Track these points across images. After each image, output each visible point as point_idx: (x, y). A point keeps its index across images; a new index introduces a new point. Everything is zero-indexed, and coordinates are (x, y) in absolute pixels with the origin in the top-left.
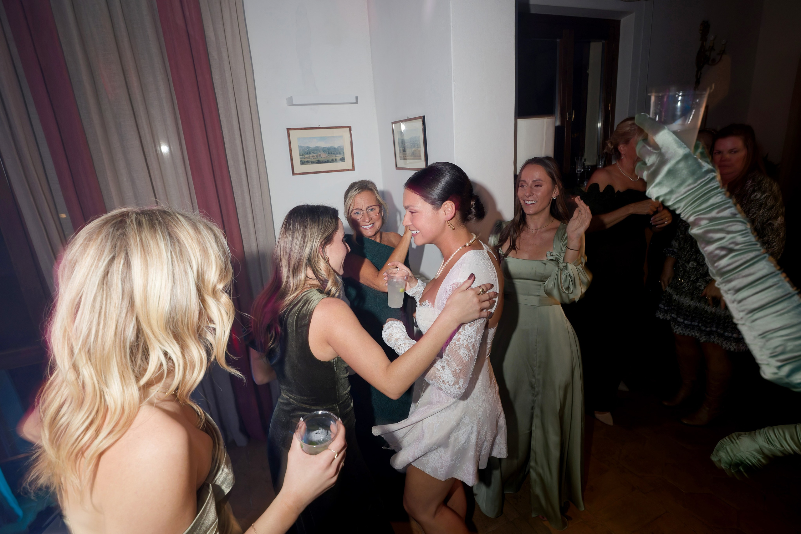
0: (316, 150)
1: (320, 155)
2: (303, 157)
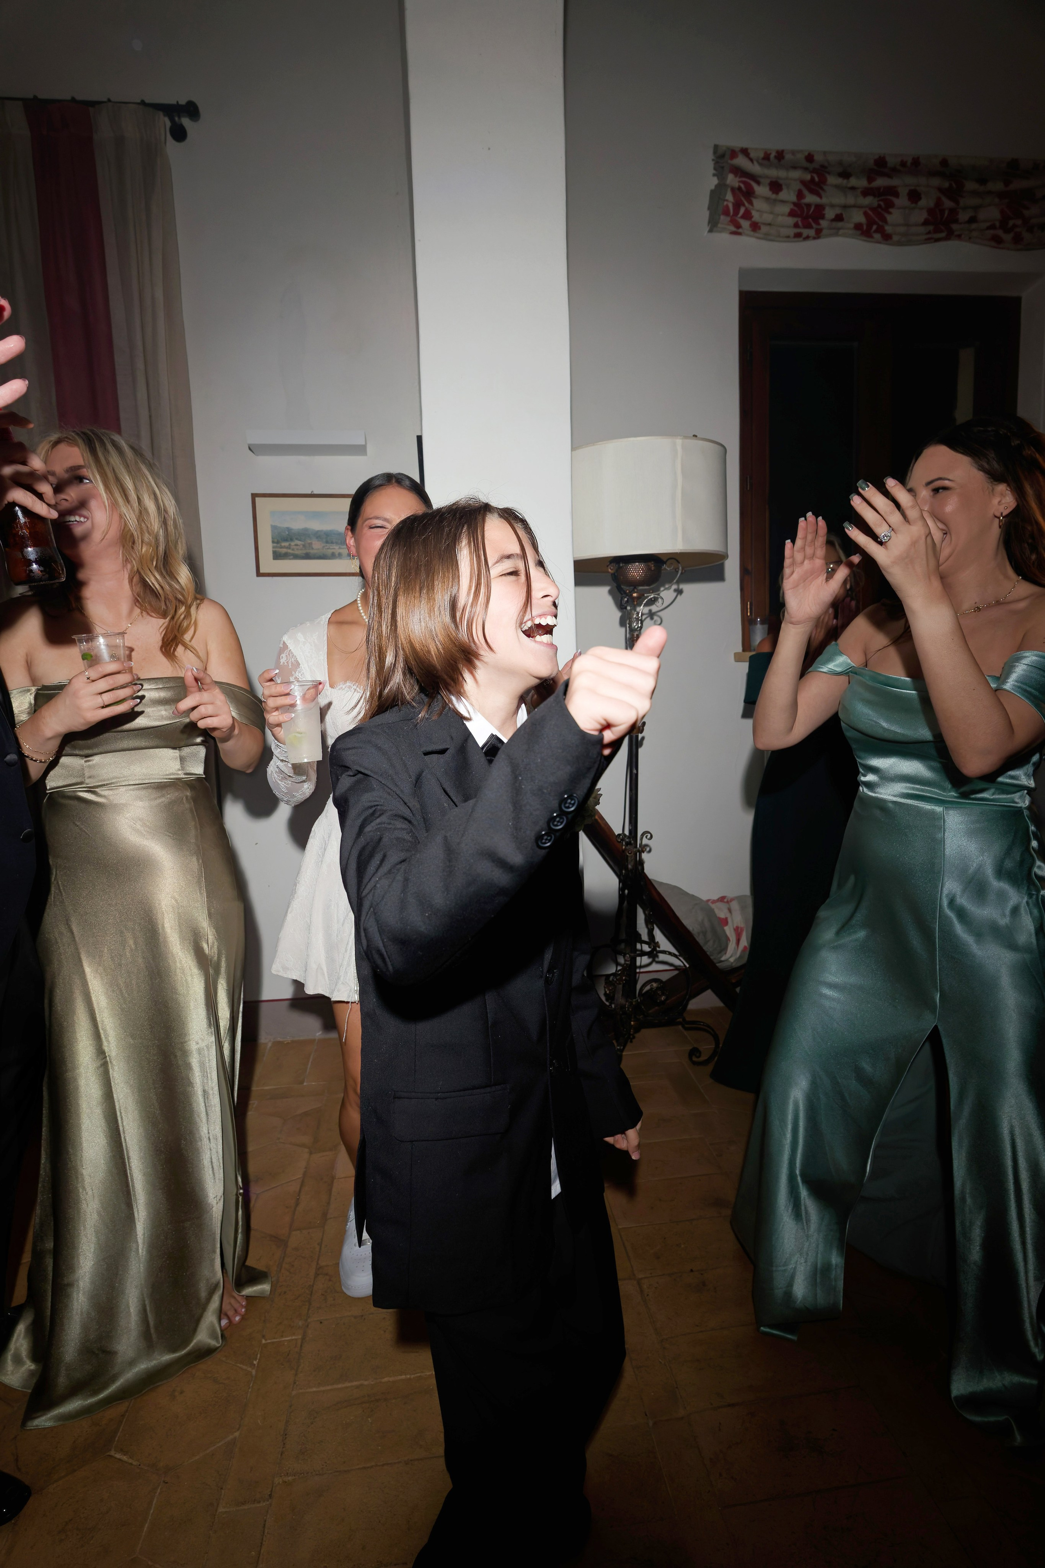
0: (304, 535)
1: (310, 544)
2: (279, 545)
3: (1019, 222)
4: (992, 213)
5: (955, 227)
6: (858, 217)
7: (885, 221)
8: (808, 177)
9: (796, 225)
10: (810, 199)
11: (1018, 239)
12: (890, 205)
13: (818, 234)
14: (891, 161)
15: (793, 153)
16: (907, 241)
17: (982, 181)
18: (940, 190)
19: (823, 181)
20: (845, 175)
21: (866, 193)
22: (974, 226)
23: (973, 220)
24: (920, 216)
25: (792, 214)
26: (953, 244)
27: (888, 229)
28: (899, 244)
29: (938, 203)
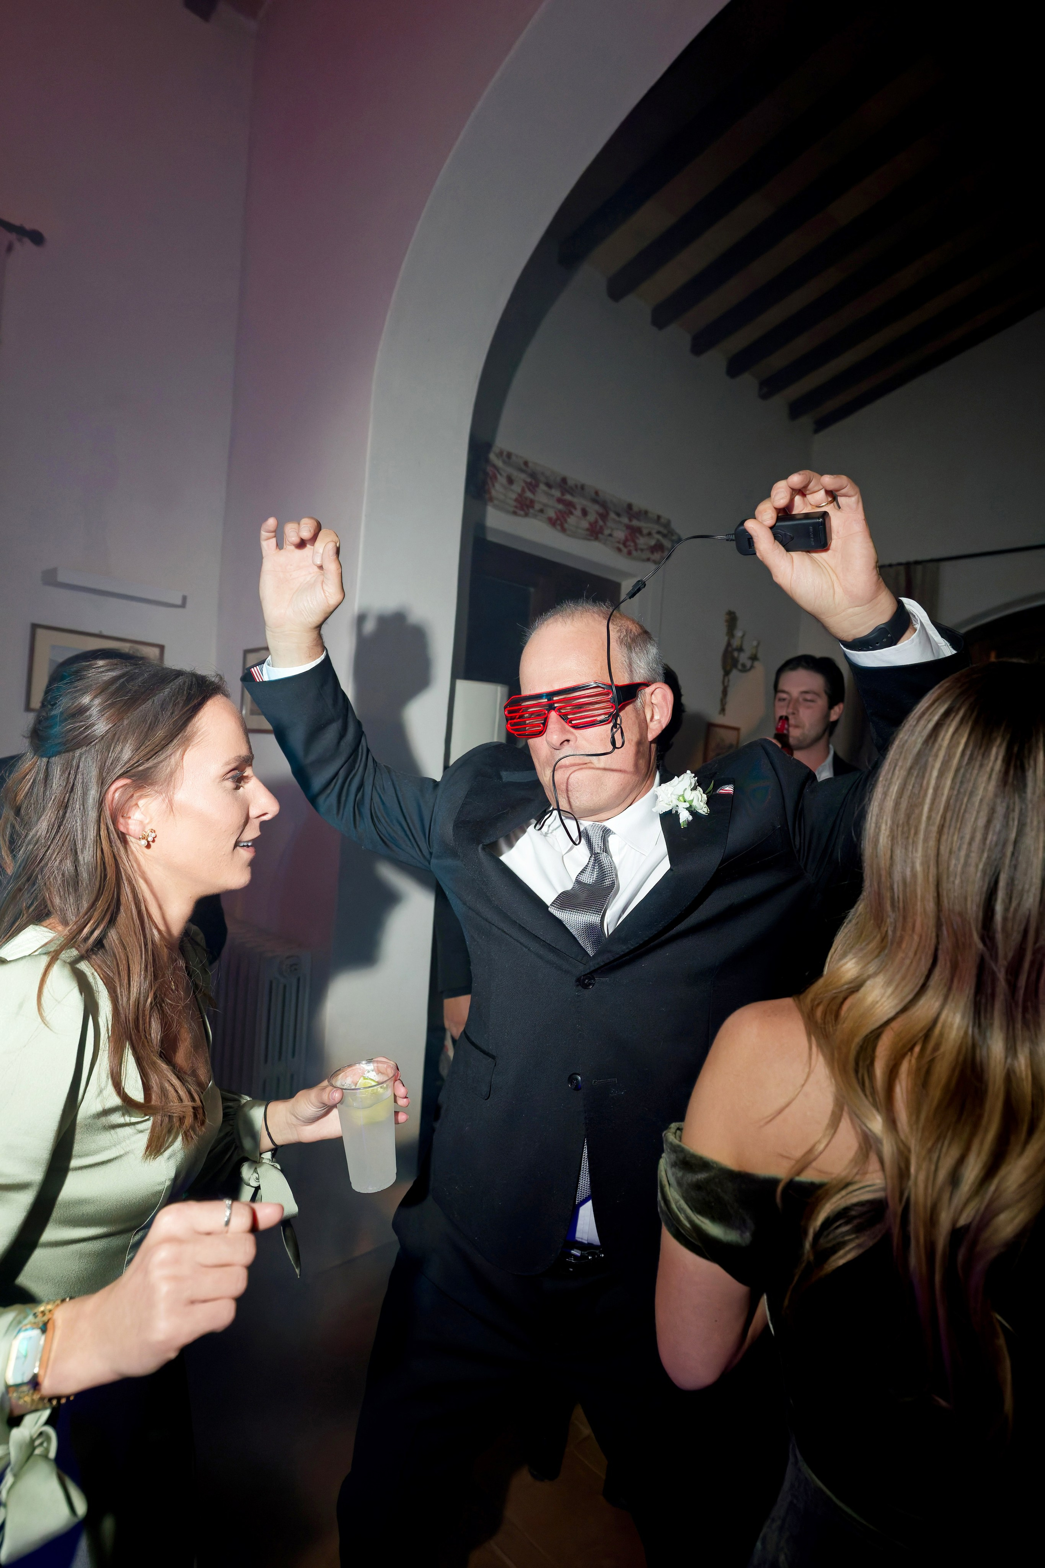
3: (632, 544)
4: (620, 535)
5: (600, 536)
6: (552, 514)
7: (566, 521)
8: (529, 480)
9: (516, 507)
10: (529, 494)
11: (629, 553)
12: (571, 513)
13: (526, 515)
14: (570, 482)
15: (517, 456)
16: (574, 535)
17: (618, 515)
18: (597, 513)
19: (537, 486)
20: (549, 486)
21: (560, 501)
22: (610, 538)
23: (610, 535)
24: (585, 524)
25: (516, 500)
26: (596, 544)
27: (566, 526)
28: (569, 535)
29: (596, 522)
